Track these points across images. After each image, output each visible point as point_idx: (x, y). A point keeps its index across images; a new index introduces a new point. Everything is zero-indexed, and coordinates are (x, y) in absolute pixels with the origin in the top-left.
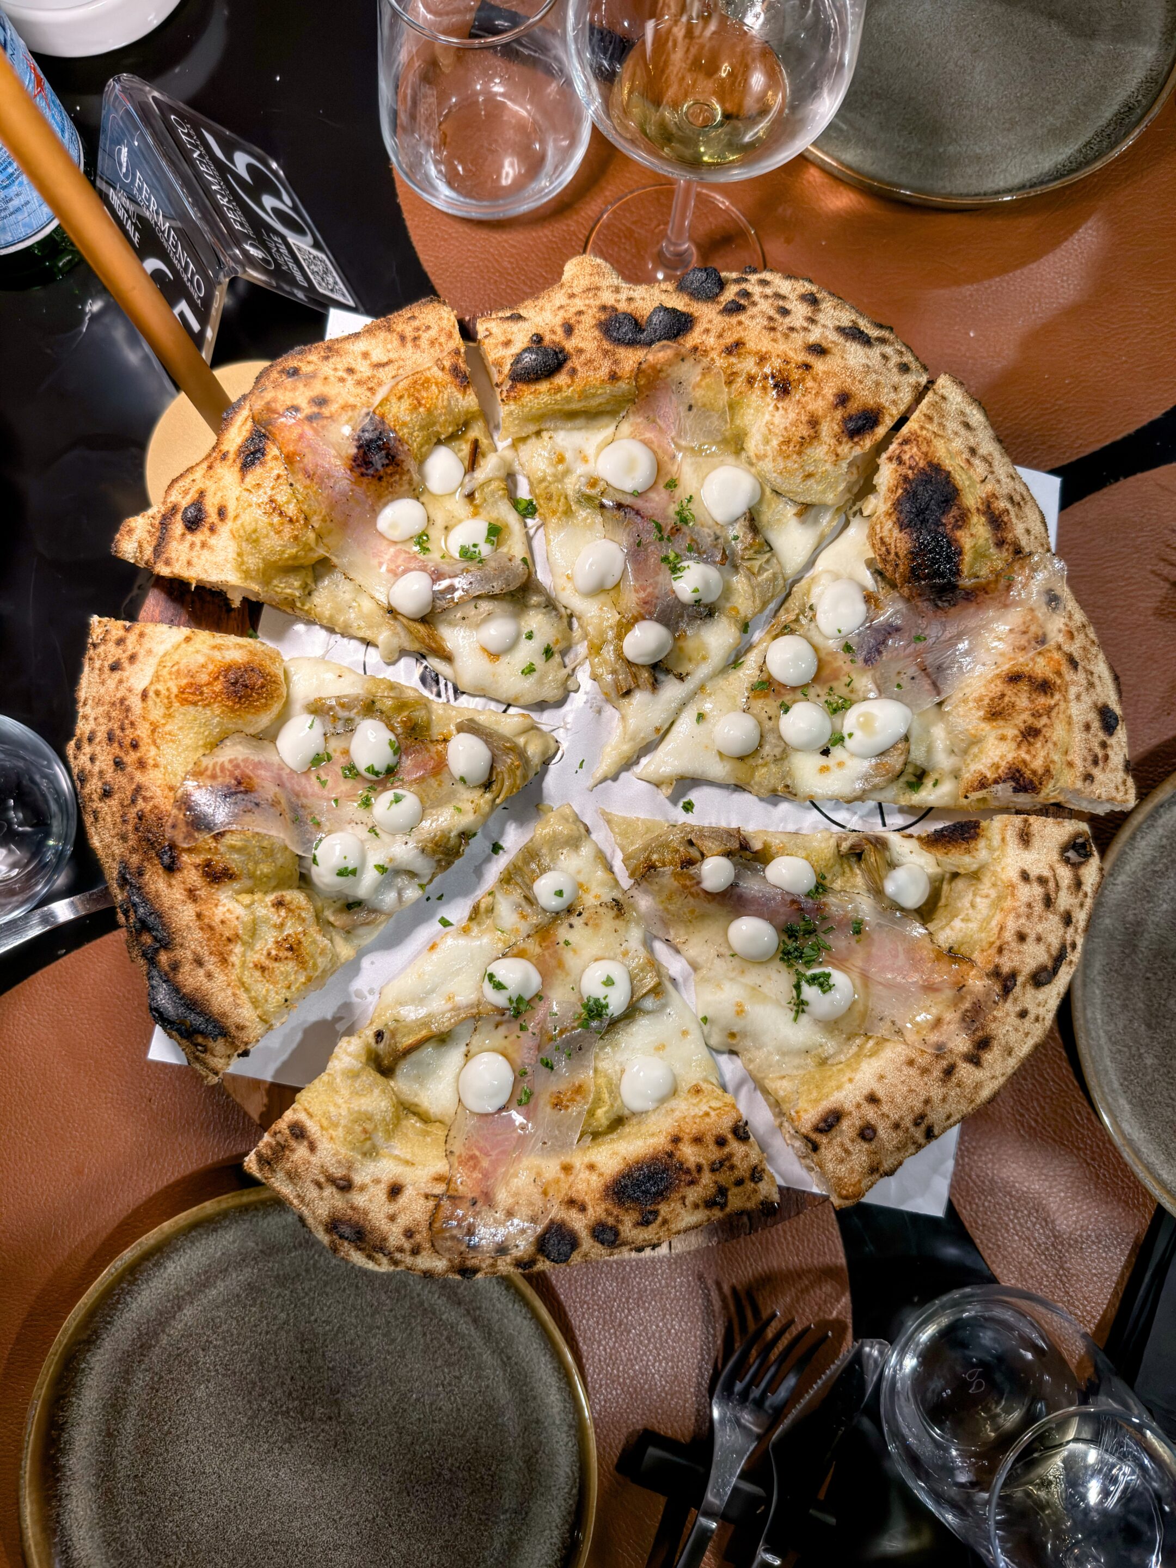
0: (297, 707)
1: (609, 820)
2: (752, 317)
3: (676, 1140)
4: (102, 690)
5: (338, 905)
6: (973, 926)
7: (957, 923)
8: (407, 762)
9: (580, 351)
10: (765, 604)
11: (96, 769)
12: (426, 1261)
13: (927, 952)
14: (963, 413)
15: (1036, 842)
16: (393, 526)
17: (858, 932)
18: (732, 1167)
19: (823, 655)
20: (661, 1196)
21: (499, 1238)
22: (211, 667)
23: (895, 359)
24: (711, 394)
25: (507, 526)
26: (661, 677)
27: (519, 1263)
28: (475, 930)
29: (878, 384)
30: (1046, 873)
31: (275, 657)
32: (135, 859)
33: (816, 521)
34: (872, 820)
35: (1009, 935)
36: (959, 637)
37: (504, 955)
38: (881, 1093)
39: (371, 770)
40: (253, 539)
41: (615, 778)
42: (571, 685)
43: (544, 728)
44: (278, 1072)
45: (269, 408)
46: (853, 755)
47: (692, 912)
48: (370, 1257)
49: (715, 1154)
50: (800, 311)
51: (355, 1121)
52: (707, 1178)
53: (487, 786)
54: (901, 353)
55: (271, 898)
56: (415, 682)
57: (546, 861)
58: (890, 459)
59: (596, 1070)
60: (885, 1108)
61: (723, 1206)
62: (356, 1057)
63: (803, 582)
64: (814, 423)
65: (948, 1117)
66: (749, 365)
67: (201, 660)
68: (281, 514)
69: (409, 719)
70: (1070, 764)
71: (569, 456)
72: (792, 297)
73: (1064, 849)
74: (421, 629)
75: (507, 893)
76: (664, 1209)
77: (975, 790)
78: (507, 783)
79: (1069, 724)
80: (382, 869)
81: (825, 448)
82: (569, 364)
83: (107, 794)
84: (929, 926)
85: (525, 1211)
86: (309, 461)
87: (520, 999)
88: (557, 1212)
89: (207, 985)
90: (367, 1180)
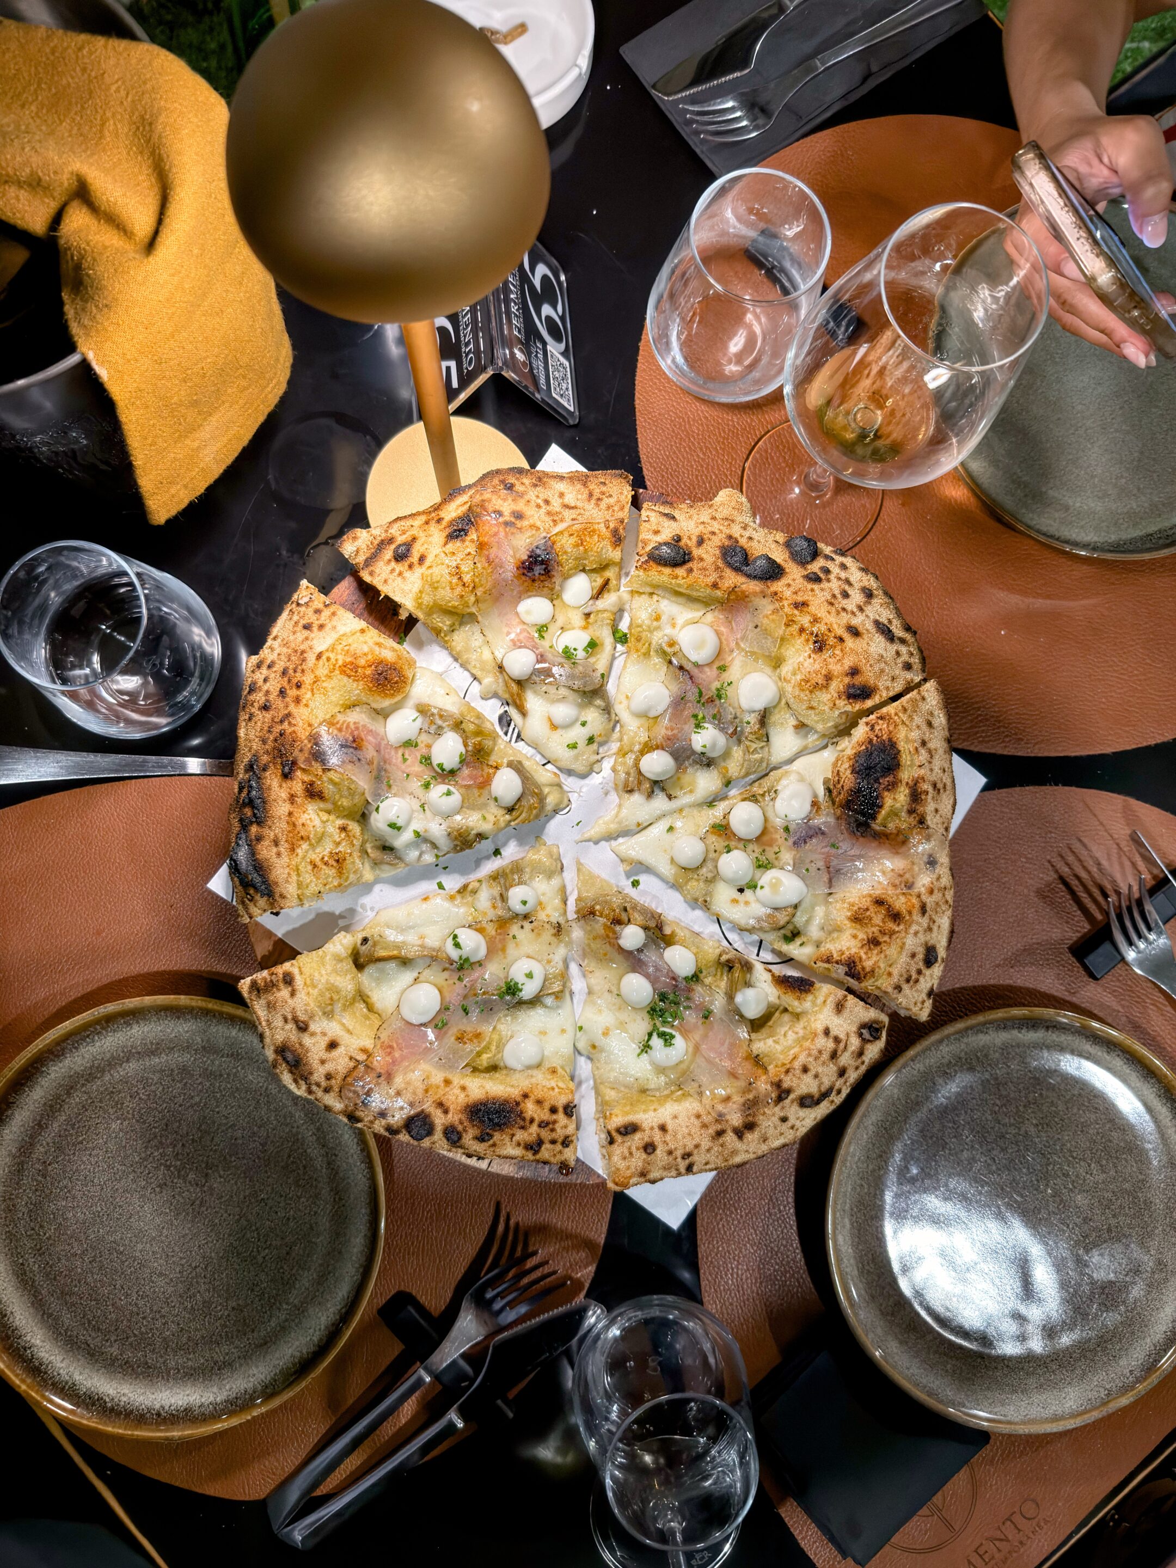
0: (411, 702)
1: (579, 867)
2: (822, 590)
3: (526, 1096)
4: (292, 638)
5: (378, 843)
6: (779, 1048)
7: (770, 1042)
8: (466, 771)
9: (701, 559)
10: (747, 774)
11: (265, 688)
12: (331, 1100)
13: (742, 1053)
14: (932, 714)
15: (846, 1013)
16: (528, 612)
17: (706, 1017)
18: (553, 1130)
19: (769, 826)
20: (499, 1127)
21: (383, 1107)
22: (370, 657)
23: (905, 657)
24: (773, 625)
25: (602, 644)
26: (657, 791)
27: (389, 1129)
28: (458, 900)
29: (882, 671)
30: (842, 1036)
31: (412, 663)
32: (265, 759)
33: (806, 736)
34: (751, 948)
35: (797, 1065)
36: (859, 857)
37: (469, 926)
38: (670, 1127)
39: (440, 766)
40: (434, 586)
41: (596, 843)
42: (596, 768)
43: (565, 788)
44: (288, 933)
45: (482, 505)
46: (758, 900)
47: (605, 955)
48: (295, 1081)
49: (545, 1115)
50: (857, 597)
51: (328, 990)
52: (534, 1129)
53: (510, 810)
54: (912, 654)
55: (339, 822)
56: (494, 719)
57: (526, 877)
58: (867, 724)
59: (494, 1028)
60: (668, 1138)
61: (536, 1152)
62: (346, 949)
63: (780, 771)
64: (829, 678)
65: (706, 1164)
66: (805, 620)
67: (366, 649)
68: (460, 578)
69: (480, 744)
70: (890, 974)
71: (664, 618)
72: (857, 586)
73: (863, 1026)
74: (514, 687)
75: (491, 887)
76: (497, 1136)
77: (822, 961)
78: (524, 815)
79: (902, 948)
80: (417, 834)
81: (829, 696)
82: (690, 565)
83: (265, 708)
84: (754, 1036)
85: (409, 1096)
86: (493, 552)
87: (467, 960)
88: (428, 1107)
89: (274, 859)
90: (318, 1030)
